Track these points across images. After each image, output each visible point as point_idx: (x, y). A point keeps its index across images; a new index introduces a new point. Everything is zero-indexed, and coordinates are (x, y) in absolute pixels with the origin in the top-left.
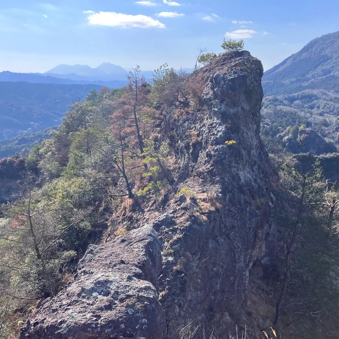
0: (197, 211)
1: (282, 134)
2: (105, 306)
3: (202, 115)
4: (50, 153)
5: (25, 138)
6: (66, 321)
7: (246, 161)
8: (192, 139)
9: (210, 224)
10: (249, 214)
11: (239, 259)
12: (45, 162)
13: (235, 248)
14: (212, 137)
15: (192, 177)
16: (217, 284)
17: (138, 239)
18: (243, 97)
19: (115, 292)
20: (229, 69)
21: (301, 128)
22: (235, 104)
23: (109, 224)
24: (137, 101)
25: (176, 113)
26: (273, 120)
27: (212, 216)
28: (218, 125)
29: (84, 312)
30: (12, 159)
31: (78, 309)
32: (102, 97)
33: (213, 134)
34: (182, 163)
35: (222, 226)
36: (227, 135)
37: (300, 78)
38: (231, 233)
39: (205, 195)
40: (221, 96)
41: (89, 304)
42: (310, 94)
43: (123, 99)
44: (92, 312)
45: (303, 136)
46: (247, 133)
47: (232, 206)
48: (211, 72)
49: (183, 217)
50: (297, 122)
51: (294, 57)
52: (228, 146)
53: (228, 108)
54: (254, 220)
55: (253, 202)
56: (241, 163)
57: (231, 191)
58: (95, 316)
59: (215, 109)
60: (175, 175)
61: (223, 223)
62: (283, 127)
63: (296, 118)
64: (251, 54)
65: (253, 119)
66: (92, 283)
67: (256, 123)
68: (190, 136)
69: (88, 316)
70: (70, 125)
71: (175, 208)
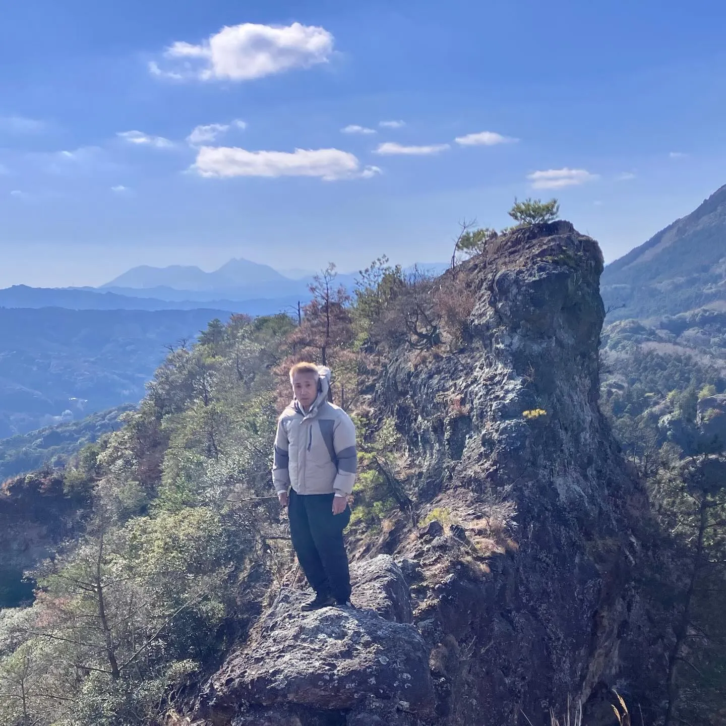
0: (467, 553)
1: (656, 409)
2: (340, 652)
3: (469, 360)
4: (120, 462)
5: (57, 432)
6: (283, 670)
7: (570, 455)
8: (450, 410)
9: (496, 580)
10: (579, 569)
11: (559, 663)
12: (108, 481)
13: (551, 639)
14: (494, 404)
15: (452, 491)
16: (511, 712)
17: (369, 576)
18: (560, 319)
19: (355, 632)
20: (529, 261)
21: (704, 393)
22: (541, 335)
23: (266, 604)
24: (328, 336)
25: (411, 359)
26: (633, 376)
27: (500, 565)
28: (506, 378)
29: (309, 659)
30: (36, 476)
31: (299, 655)
32: (234, 336)
33: (497, 398)
34: (426, 463)
35: (522, 589)
36: (527, 398)
37: (695, 275)
38: (540, 606)
39: (482, 524)
40: (512, 319)
41: (314, 650)
42: (723, 312)
43: (299, 335)
44: (321, 659)
45: (709, 412)
46: (570, 396)
47: (541, 549)
48: (487, 270)
49: (439, 565)
50: (693, 381)
51: (679, 227)
52: (529, 421)
53: (528, 343)
54: (590, 583)
55: (588, 545)
56: (559, 460)
57: (539, 516)
58: (328, 665)
59: (498, 346)
60: (410, 490)
61: (522, 584)
62: (659, 392)
63: (690, 371)
64: (575, 228)
65: (583, 365)
66: (316, 619)
67: (590, 374)
68: (445, 404)
69: (317, 664)
70: (164, 399)
71: (421, 548)
